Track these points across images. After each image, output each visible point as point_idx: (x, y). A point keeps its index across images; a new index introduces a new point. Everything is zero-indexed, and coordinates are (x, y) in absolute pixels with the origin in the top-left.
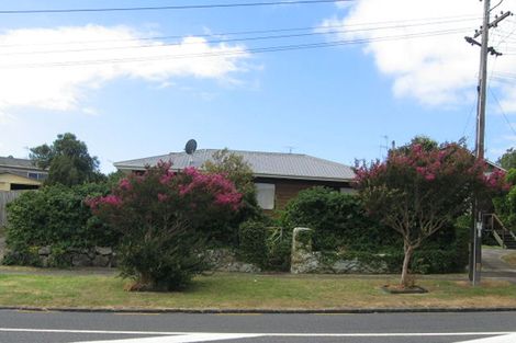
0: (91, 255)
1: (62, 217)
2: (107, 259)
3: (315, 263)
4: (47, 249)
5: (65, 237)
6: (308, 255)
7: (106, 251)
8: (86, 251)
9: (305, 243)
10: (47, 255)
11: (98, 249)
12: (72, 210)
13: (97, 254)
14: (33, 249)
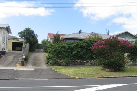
0: (75, 62)
1: (65, 51)
2: (79, 63)
3: (131, 63)
4: (62, 60)
5: (67, 57)
6: (130, 61)
7: (79, 61)
8: (73, 61)
9: (129, 58)
10: (63, 62)
11: (77, 60)
12: (68, 49)
13: (77, 61)
14: (59, 60)
